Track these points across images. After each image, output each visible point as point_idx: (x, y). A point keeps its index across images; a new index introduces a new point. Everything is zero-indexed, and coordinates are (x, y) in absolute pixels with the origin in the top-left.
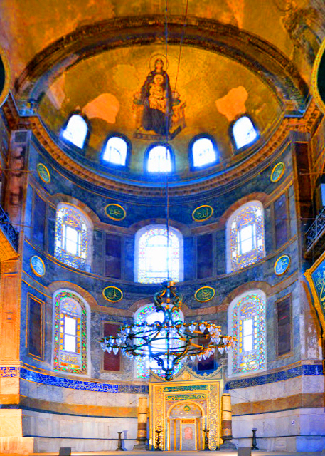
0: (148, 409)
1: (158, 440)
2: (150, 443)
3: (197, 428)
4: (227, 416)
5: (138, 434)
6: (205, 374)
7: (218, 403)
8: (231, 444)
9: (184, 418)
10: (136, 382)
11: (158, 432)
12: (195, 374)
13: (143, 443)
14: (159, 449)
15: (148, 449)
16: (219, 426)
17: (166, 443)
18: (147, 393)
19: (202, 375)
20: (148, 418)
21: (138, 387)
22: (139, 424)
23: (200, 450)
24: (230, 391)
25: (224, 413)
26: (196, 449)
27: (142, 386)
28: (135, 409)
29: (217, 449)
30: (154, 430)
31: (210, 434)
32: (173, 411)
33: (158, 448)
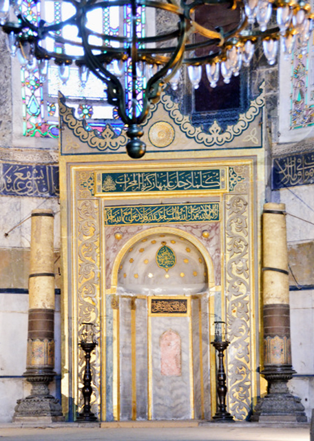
0: (57, 257)
1: (87, 380)
2: (65, 391)
3: (195, 331)
4: (277, 289)
5: (31, 354)
6: (215, 126)
7: (249, 239)
8: (288, 395)
9: (159, 292)
10: (19, 149)
11: (88, 348)
12: (189, 127)
13: (41, 389)
14: (88, 416)
15: (56, 415)
16: (254, 325)
17: (109, 389)
18: (55, 193)
19: (206, 131)
20: (58, 292)
21: (25, 169)
22: (33, 314)
23: (202, 418)
24: (284, 192)
25: (269, 275)
26: (192, 416)
27: (38, 168)
28: (21, 255)
29: (252, 417)
30: (76, 339)
31: (231, 353)
32: (128, 267)
33: (87, 408)
